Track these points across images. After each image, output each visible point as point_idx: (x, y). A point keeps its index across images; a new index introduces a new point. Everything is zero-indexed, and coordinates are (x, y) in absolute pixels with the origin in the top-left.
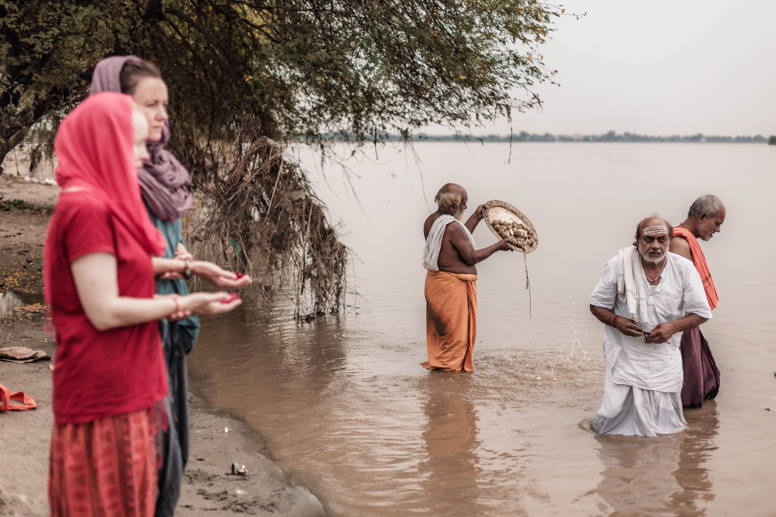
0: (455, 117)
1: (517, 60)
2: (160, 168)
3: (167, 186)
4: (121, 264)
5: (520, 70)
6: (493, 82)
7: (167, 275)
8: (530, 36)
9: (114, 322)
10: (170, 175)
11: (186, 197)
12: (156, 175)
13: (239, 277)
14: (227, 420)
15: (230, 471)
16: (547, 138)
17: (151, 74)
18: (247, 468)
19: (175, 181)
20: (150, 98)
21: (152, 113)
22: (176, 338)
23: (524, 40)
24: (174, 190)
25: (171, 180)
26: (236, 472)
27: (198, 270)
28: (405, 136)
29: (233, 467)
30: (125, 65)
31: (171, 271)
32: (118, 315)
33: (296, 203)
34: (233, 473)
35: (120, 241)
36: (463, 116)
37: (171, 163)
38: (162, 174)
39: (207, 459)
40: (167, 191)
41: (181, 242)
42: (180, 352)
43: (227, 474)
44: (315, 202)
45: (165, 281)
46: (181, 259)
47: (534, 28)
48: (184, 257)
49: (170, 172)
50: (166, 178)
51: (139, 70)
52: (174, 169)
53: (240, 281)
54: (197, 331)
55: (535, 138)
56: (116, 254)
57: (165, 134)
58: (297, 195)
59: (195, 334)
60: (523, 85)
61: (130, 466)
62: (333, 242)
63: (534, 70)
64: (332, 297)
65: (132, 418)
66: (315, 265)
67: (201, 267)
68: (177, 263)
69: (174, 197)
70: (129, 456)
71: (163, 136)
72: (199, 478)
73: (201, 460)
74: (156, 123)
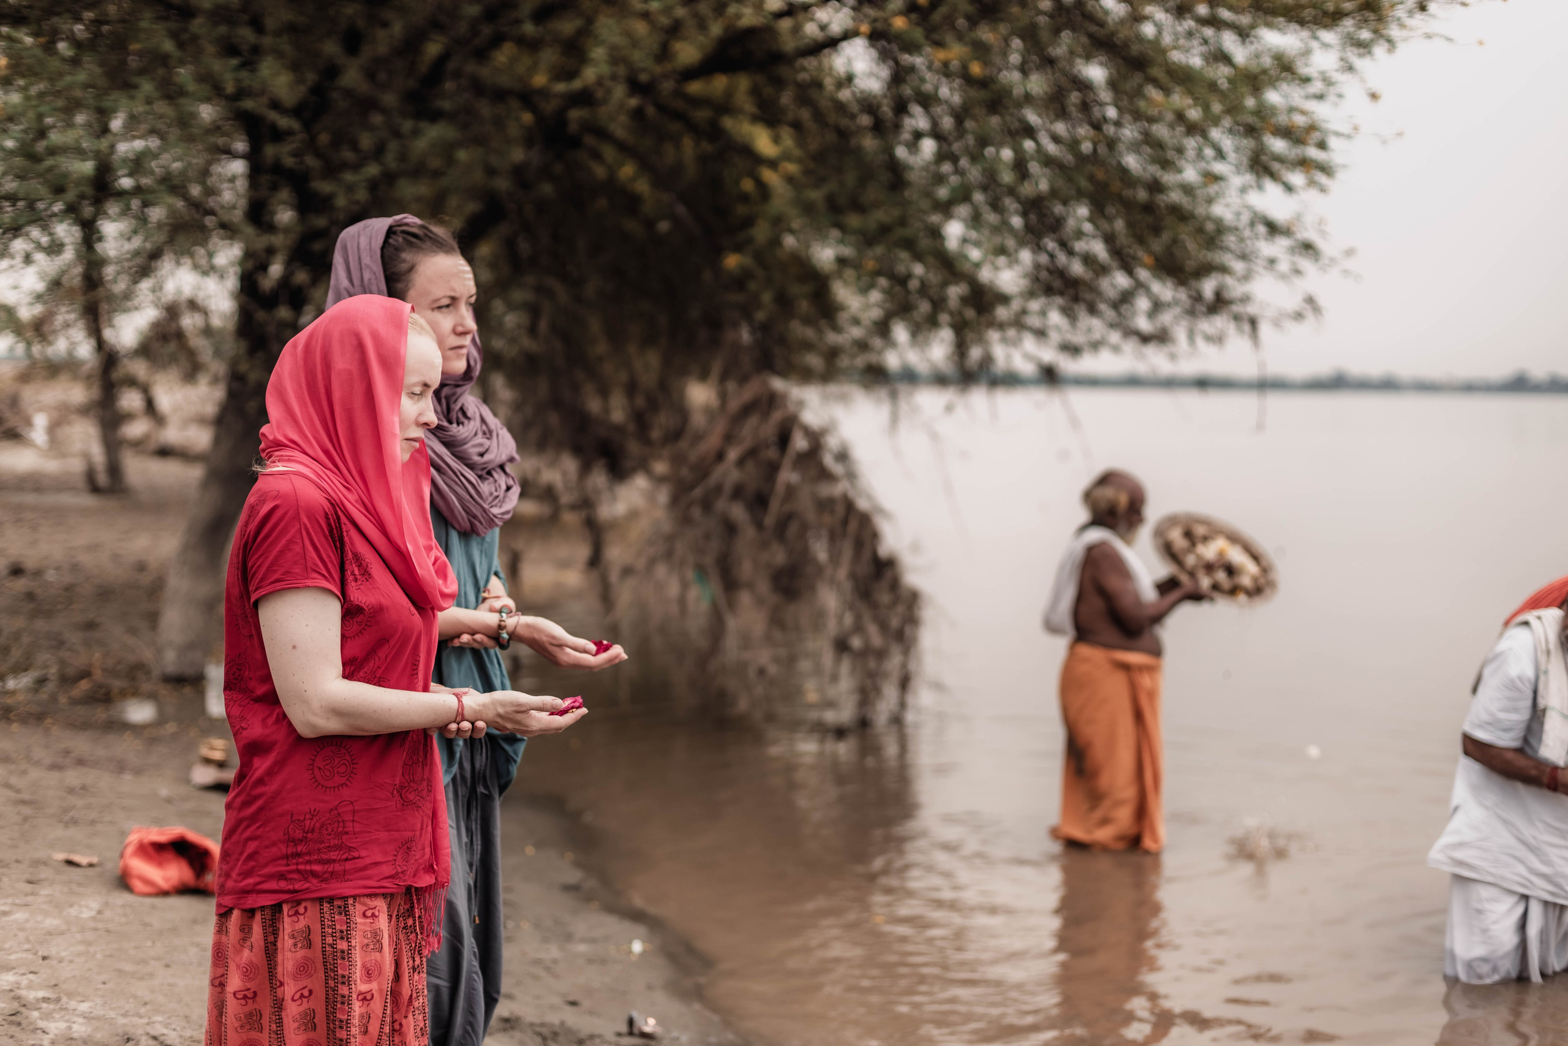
0: (1145, 339)
1: (1273, 229)
2: (460, 431)
3: (471, 466)
4: (350, 613)
5: (1277, 248)
6: (1224, 270)
7: (465, 638)
8: (1297, 178)
9: (332, 726)
10: (481, 445)
11: (508, 488)
12: (451, 444)
13: (601, 648)
14: (641, 929)
15: (624, 1028)
16: (1388, 385)
17: (439, 245)
18: (659, 1022)
19: (487, 457)
20: (441, 292)
21: (446, 322)
22: (481, 761)
23: (1289, 188)
24: (486, 473)
25: (482, 455)
26: (636, 1031)
27: (521, 631)
28: (1050, 376)
29: (631, 1022)
30: (390, 232)
31: (473, 633)
32: (337, 712)
33: (825, 505)
34: (631, 1033)
35: (353, 568)
36: (1161, 337)
37: (483, 421)
38: (464, 442)
39: (586, 1004)
40: (471, 475)
41: (496, 574)
42: (486, 787)
43: (619, 1035)
44: (862, 504)
45: (461, 650)
46: (492, 610)
47: (1304, 163)
48: (498, 604)
49: (480, 439)
50: (472, 450)
51: (419, 240)
52: (488, 433)
53: (604, 656)
54: (522, 748)
55: (1363, 385)
56: (344, 597)
57: (472, 363)
58: (826, 490)
59: (516, 754)
60: (1283, 277)
61: (346, 1001)
62: (895, 584)
63: (1308, 247)
64: (890, 693)
65: (357, 910)
66: (858, 628)
67: (528, 626)
68: (483, 617)
69: (485, 488)
70: (347, 981)
71: (469, 368)
72: (561, 1038)
73: (573, 1004)
74: (454, 341)
